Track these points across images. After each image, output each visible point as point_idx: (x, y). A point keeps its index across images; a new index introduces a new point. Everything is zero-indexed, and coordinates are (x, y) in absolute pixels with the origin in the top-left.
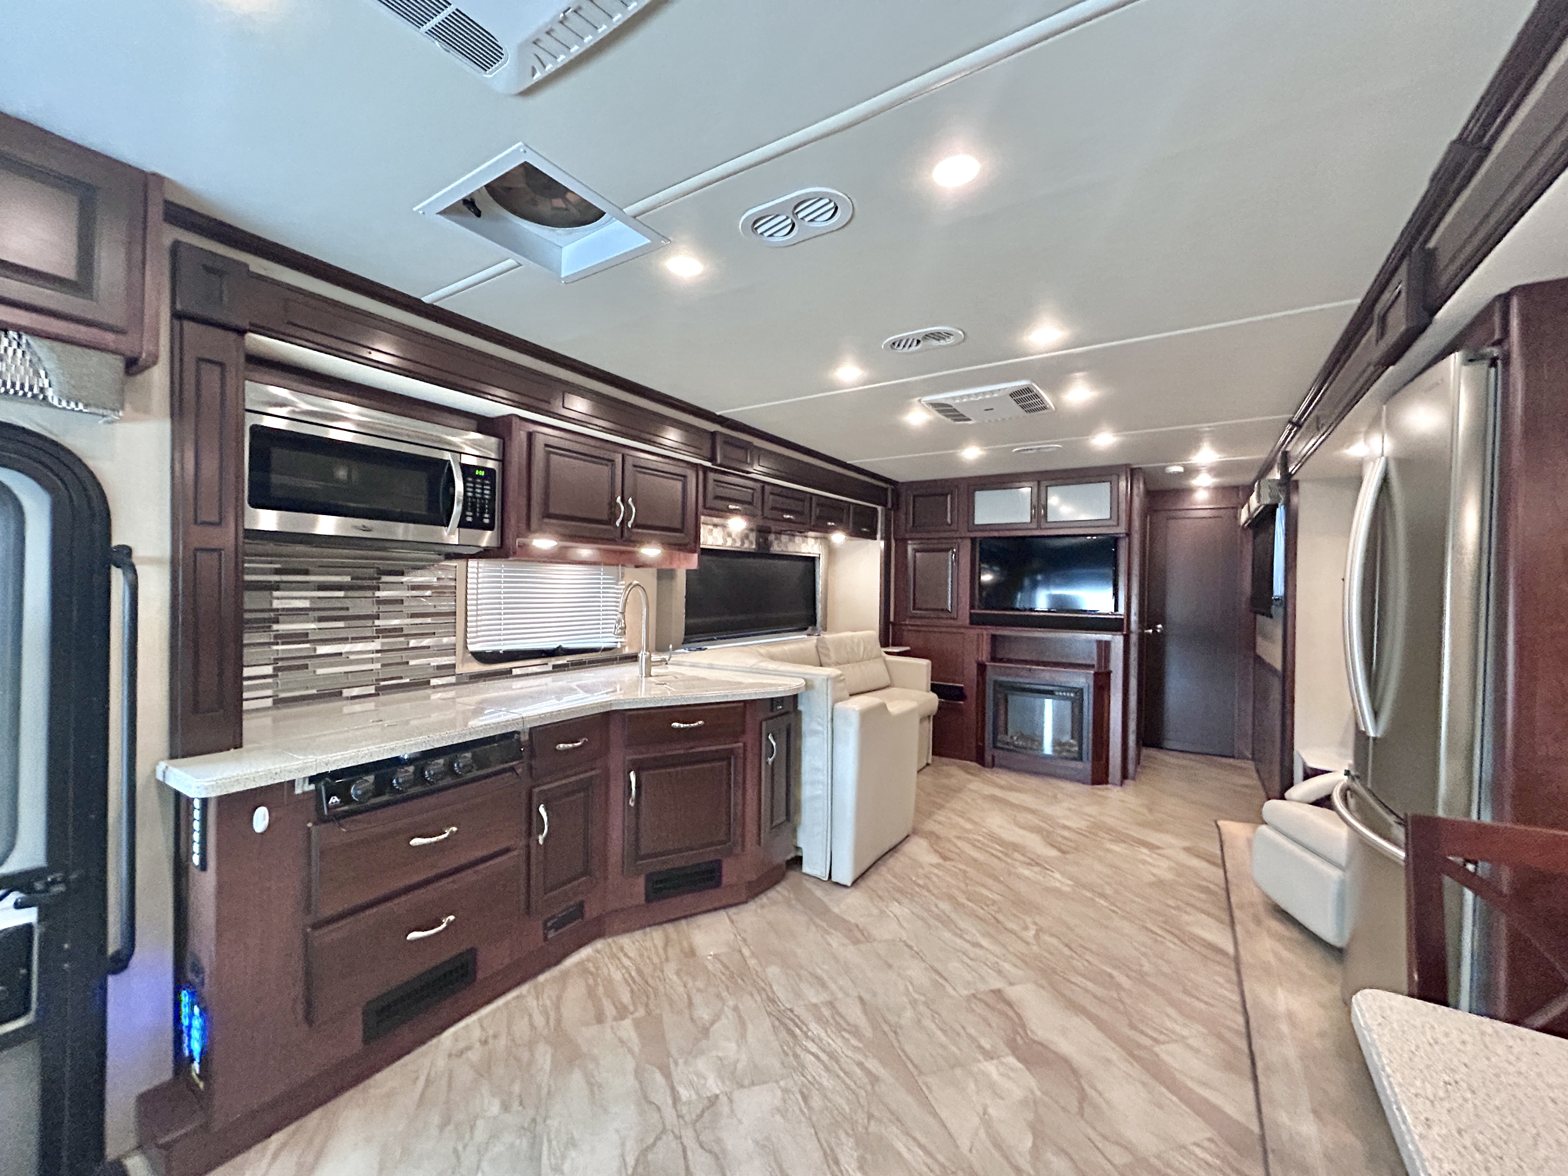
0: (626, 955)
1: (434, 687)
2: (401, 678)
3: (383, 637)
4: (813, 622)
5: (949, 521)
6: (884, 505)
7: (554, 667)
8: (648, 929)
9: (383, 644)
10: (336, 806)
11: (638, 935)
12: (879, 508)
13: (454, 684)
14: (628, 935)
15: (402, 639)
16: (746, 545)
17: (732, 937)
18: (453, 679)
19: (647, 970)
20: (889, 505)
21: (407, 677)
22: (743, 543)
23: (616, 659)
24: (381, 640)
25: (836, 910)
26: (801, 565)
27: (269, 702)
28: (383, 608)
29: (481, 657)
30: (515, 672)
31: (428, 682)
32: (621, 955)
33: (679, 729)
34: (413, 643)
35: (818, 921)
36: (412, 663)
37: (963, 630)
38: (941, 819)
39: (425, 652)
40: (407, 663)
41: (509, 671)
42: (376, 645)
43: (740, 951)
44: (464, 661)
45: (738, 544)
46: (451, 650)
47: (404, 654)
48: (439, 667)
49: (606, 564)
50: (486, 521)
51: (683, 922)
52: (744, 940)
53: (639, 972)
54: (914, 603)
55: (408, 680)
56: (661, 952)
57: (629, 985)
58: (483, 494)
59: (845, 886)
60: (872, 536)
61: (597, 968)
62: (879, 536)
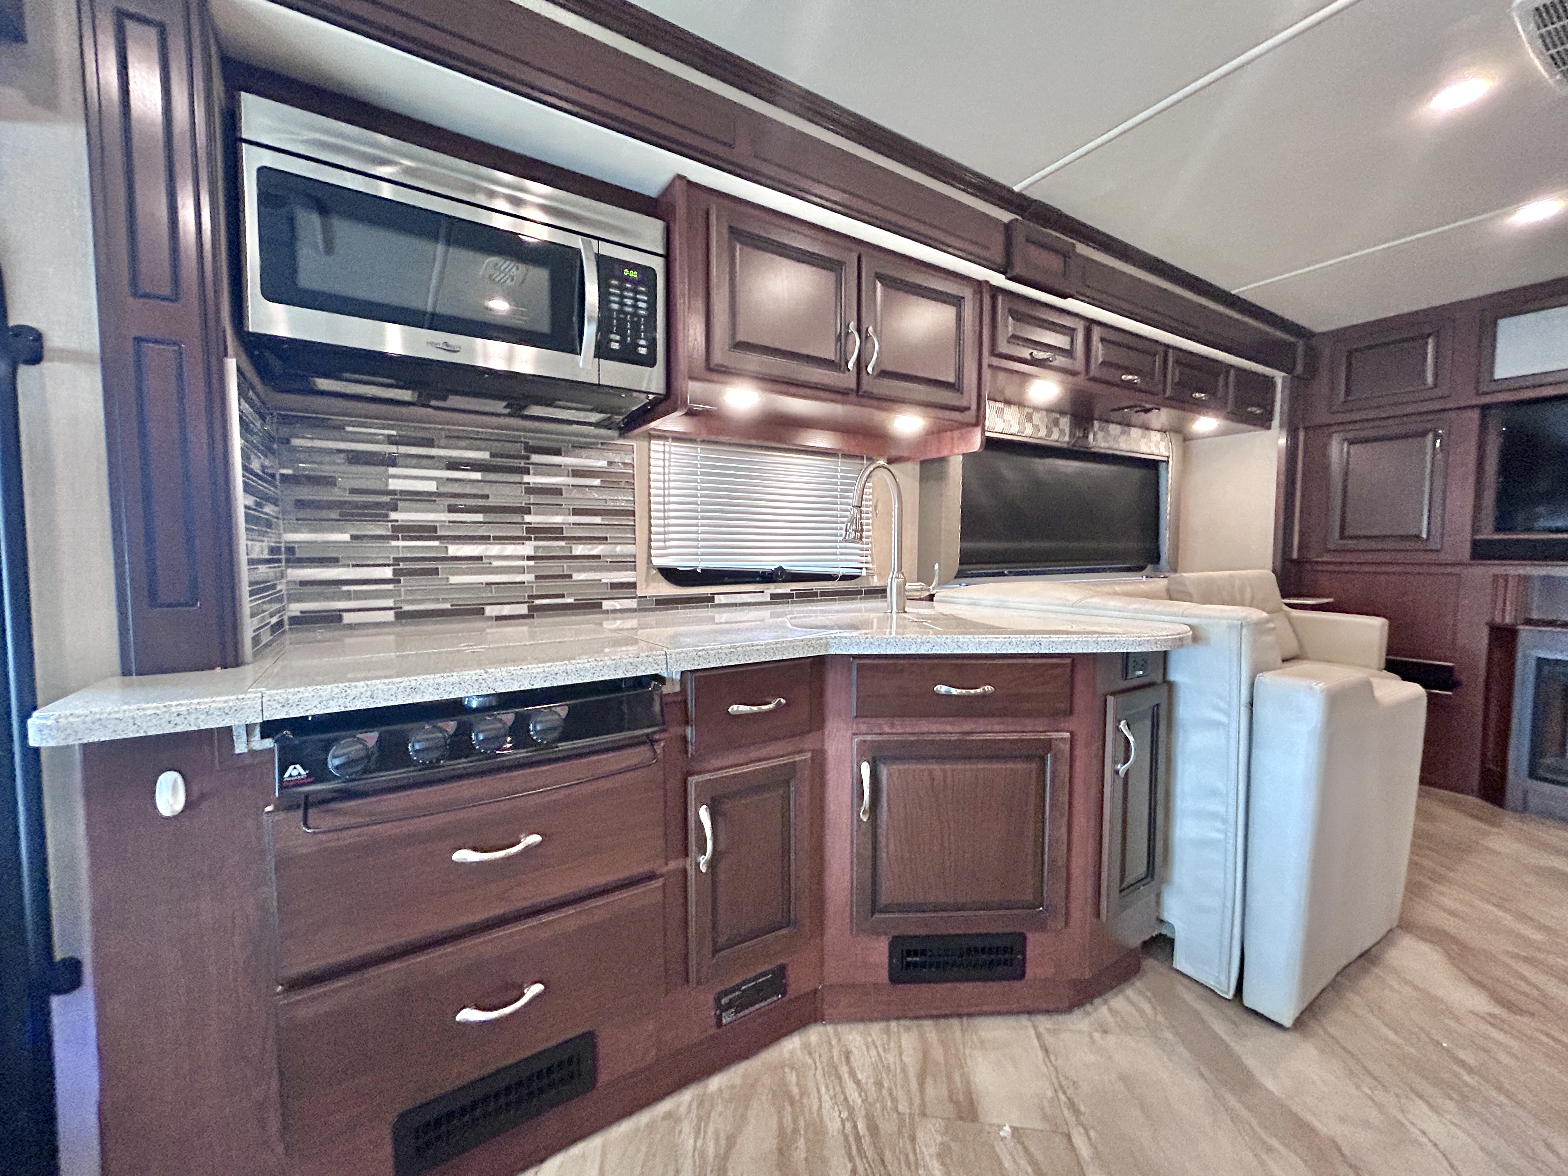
0: (852, 1074)
1: (607, 612)
2: (563, 596)
3: (536, 539)
4: (1154, 557)
5: (1430, 380)
6: (1289, 370)
7: (773, 596)
8: (893, 1024)
9: (536, 548)
10: (298, 783)
11: (876, 1029)
12: (1279, 376)
13: (635, 610)
14: (861, 1027)
15: (562, 543)
16: (1055, 436)
17: (1050, 1093)
18: (633, 604)
19: (887, 1127)
20: (1299, 369)
21: (570, 595)
22: (1050, 433)
23: (859, 592)
24: (533, 543)
25: (1270, 1084)
26: (1136, 474)
27: (390, 616)
28: (533, 499)
29: (671, 575)
30: (719, 599)
31: (600, 605)
32: (844, 1070)
33: (949, 696)
34: (579, 550)
35: (1233, 1102)
36: (576, 576)
37: (1456, 570)
38: (1448, 902)
39: (594, 563)
40: (570, 576)
41: (710, 599)
42: (528, 548)
43: (1069, 1137)
44: (648, 579)
45: (1043, 433)
46: (627, 563)
47: (566, 564)
48: (614, 586)
49: (845, 456)
50: (643, 351)
51: (955, 1022)
52: (1072, 1106)
53: (873, 1129)
54: (1343, 528)
55: (570, 600)
56: (914, 1085)
57: (851, 1158)
58: (635, 306)
59: (1279, 1026)
60: (1264, 421)
61: (803, 1093)
62: (1276, 422)
